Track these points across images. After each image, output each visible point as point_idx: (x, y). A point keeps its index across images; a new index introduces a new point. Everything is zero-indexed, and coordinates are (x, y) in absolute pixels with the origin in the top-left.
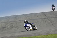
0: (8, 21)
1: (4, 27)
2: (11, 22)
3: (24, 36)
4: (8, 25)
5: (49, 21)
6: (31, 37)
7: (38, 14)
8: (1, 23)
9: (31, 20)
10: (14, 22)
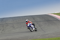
5: (38, 25)
9: (18, 23)
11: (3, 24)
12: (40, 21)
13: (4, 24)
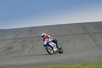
0: (18, 37)
1: (10, 48)
2: (22, 38)
3: (45, 64)
4: (18, 43)
5: (91, 39)
6: (57, 66)
7: (70, 27)
8: (5, 40)
9: (59, 36)
10: (28, 38)
11: (31, 38)
12: (95, 33)
13: (34, 37)
